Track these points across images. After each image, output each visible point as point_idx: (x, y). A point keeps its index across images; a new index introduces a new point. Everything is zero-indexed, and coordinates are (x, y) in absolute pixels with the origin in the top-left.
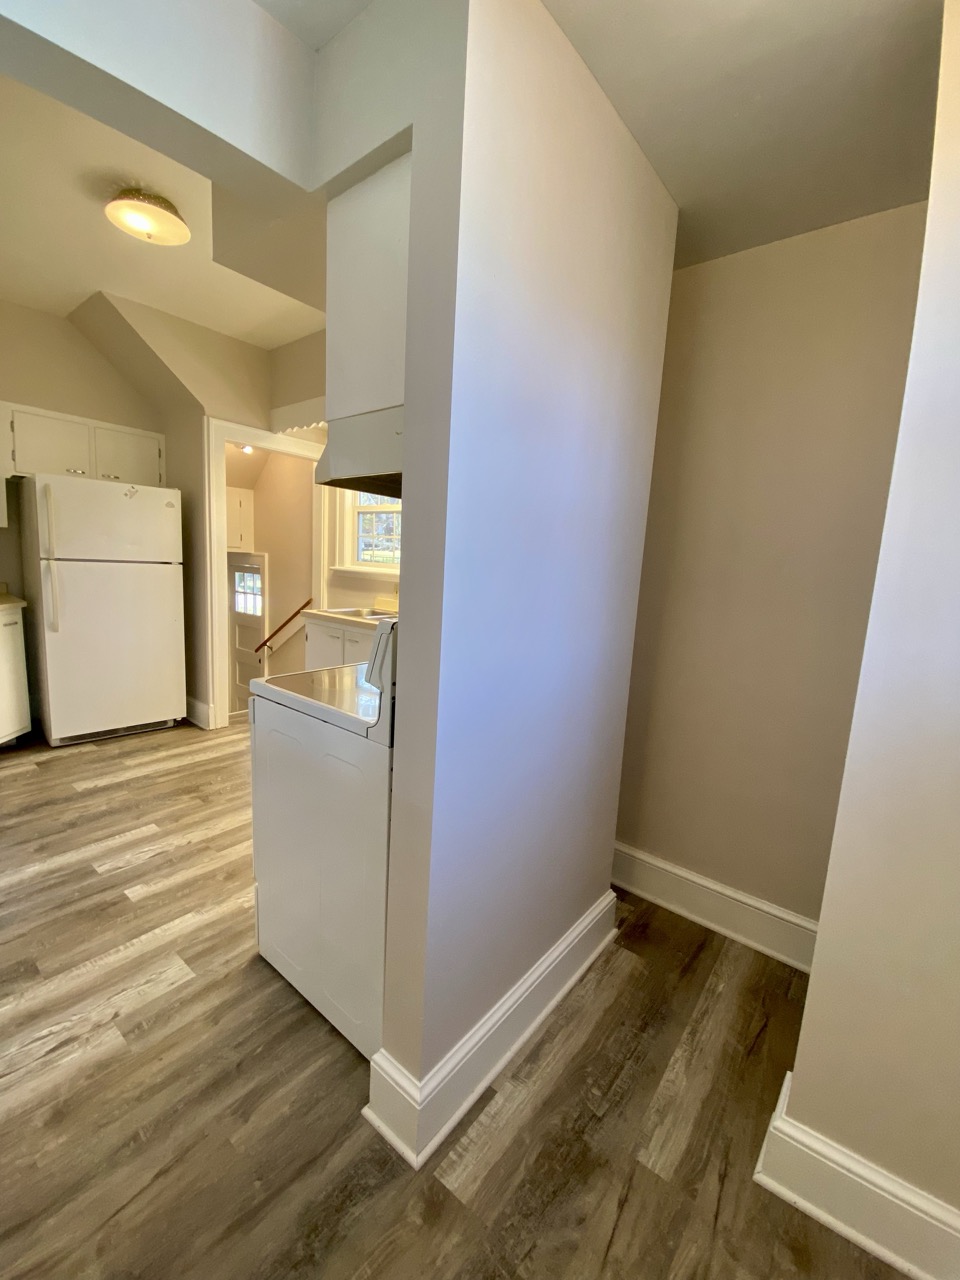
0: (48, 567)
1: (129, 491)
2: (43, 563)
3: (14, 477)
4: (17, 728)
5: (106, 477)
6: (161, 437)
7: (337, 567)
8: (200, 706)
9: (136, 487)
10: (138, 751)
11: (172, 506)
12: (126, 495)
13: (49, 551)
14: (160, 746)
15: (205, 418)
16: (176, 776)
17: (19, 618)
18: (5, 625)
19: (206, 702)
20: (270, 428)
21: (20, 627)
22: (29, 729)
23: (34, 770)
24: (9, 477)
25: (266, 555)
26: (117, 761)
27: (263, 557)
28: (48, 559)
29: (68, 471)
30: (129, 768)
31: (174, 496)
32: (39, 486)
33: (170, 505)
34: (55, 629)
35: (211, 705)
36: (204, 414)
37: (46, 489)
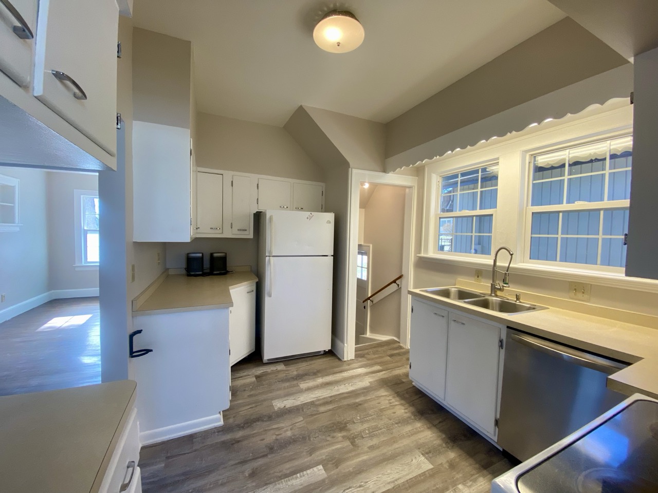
0: (269, 260)
1: (309, 216)
2: (267, 258)
3: (257, 212)
4: (248, 351)
5: (297, 209)
6: (323, 184)
7: (422, 255)
8: (339, 343)
9: (312, 213)
10: (306, 375)
11: (330, 223)
12: (308, 218)
13: (270, 252)
14: (318, 371)
15: (350, 169)
16: (330, 407)
17: (254, 288)
18: (248, 292)
19: (343, 342)
20: (385, 171)
21: (254, 293)
22: (254, 350)
23: (253, 383)
24: (255, 212)
25: (371, 246)
26: (295, 382)
27: (369, 246)
28: (269, 256)
29: (281, 207)
30: (301, 391)
31: (330, 217)
32: (268, 217)
33: (329, 222)
34: (270, 296)
35: (346, 345)
36: (349, 167)
37: (271, 218)
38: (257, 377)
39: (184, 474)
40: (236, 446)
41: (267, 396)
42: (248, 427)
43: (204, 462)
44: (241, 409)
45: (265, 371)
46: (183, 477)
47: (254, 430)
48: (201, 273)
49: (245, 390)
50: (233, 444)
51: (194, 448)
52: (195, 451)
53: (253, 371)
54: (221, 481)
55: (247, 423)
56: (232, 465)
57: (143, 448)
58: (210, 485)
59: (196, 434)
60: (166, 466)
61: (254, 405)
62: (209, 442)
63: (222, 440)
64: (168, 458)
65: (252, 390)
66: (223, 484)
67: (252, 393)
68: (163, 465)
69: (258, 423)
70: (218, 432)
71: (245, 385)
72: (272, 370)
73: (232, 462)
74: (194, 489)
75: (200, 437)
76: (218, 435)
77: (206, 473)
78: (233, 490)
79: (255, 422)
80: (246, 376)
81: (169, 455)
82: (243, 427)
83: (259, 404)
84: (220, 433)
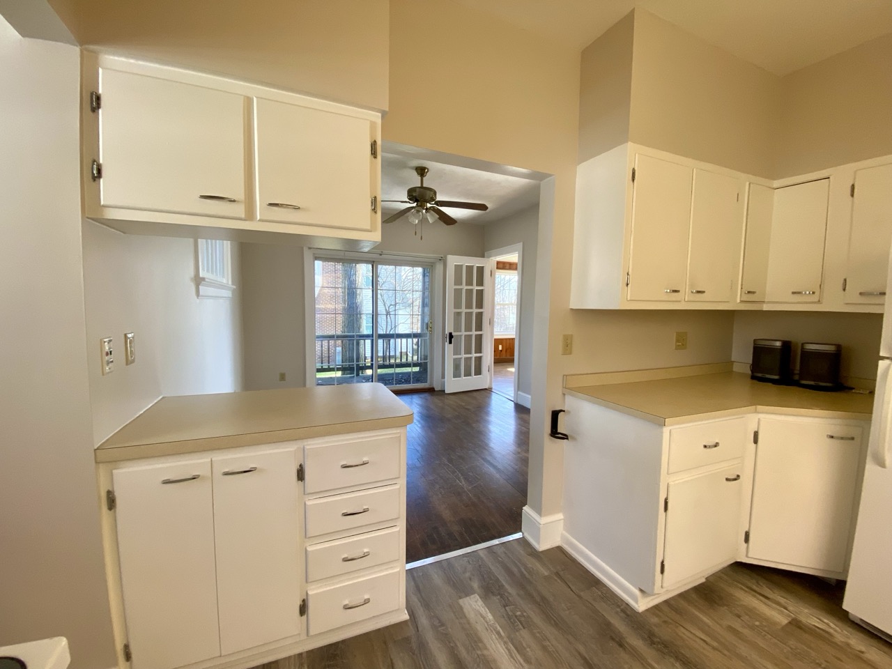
38: (796, 624)
39: (543, 598)
40: (612, 644)
41: (759, 660)
42: (658, 650)
43: (567, 612)
44: (688, 626)
45: (831, 631)
46: (538, 599)
47: (658, 663)
48: (776, 377)
49: (739, 617)
50: (612, 639)
51: (582, 594)
52: (579, 597)
53: (806, 611)
54: (548, 643)
55: (666, 646)
56: (577, 651)
57: (559, 548)
58: (538, 632)
59: (604, 585)
60: (545, 578)
61: (715, 644)
62: (602, 607)
63: (612, 621)
64: (557, 574)
65: (752, 628)
66: (544, 648)
67: (746, 632)
68: (546, 574)
69: (678, 665)
70: (623, 611)
71: (751, 612)
72: (848, 645)
73: (582, 649)
74: (528, 617)
75: (602, 593)
76: (617, 613)
77: (553, 622)
78: (541, 665)
79: (677, 658)
80: (778, 604)
81: (561, 573)
82: (653, 643)
83: (726, 652)
84: (622, 614)
